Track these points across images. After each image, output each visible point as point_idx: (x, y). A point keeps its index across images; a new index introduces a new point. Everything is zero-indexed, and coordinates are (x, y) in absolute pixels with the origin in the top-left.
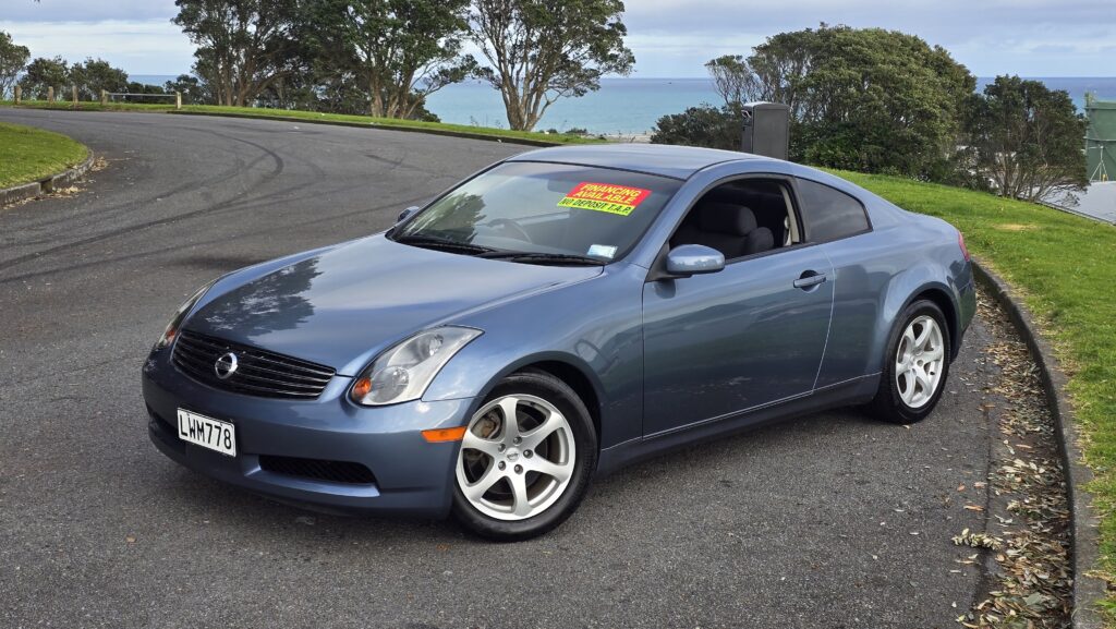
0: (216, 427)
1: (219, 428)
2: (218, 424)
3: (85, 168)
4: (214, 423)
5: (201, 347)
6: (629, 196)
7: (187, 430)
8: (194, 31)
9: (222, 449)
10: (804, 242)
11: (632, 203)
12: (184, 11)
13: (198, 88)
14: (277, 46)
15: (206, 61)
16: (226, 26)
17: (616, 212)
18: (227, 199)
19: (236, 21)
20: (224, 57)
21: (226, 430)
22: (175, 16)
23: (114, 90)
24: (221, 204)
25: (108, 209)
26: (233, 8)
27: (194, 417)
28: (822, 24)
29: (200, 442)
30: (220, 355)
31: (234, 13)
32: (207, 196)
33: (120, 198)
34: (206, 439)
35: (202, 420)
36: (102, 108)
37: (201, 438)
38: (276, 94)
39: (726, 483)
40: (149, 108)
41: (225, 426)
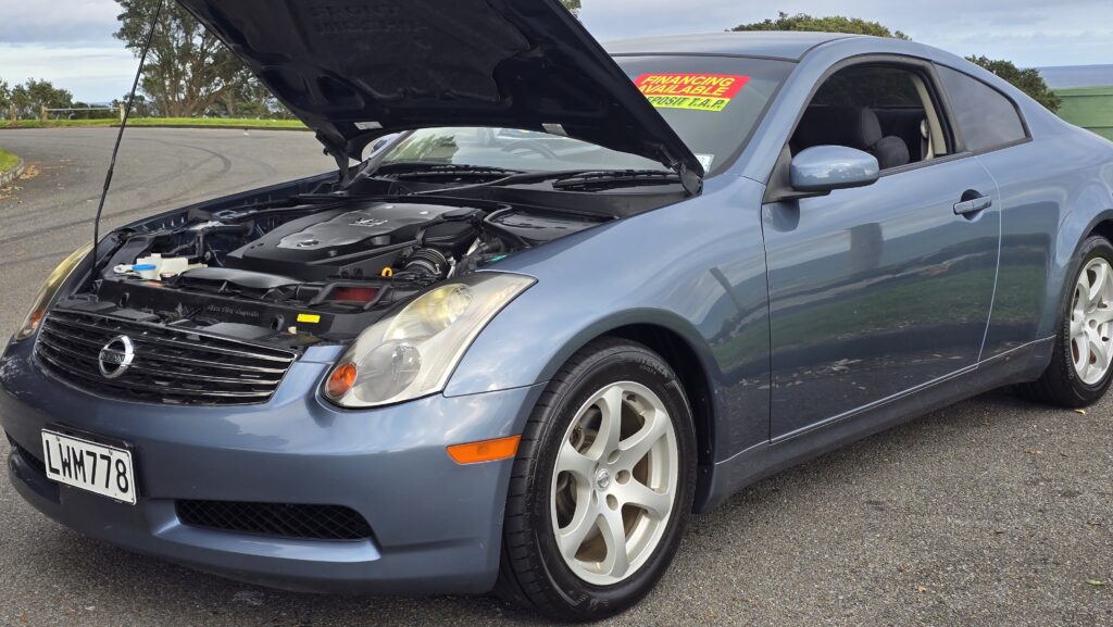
0: (103, 457)
1: (108, 458)
2: (105, 452)
3: (11, 176)
4: (99, 450)
5: (78, 331)
6: (717, 86)
7: (57, 464)
8: (139, 45)
9: (113, 492)
10: (954, 152)
11: (725, 95)
12: (126, 25)
13: (145, 106)
14: (225, 58)
15: (153, 78)
16: (171, 39)
17: (701, 108)
18: (166, 197)
19: (181, 34)
20: (170, 73)
21: (119, 461)
22: (118, 31)
23: (53, 105)
24: (159, 202)
25: (29, 212)
26: (178, 21)
27: (66, 442)
28: (782, 14)
29: (79, 484)
30: (107, 341)
31: (178, 27)
32: (143, 195)
33: (46, 202)
34: (89, 478)
35: (80, 446)
36: (43, 125)
37: (80, 476)
38: (226, 110)
39: (877, 505)
40: (92, 124)
41: (116, 455)
